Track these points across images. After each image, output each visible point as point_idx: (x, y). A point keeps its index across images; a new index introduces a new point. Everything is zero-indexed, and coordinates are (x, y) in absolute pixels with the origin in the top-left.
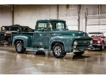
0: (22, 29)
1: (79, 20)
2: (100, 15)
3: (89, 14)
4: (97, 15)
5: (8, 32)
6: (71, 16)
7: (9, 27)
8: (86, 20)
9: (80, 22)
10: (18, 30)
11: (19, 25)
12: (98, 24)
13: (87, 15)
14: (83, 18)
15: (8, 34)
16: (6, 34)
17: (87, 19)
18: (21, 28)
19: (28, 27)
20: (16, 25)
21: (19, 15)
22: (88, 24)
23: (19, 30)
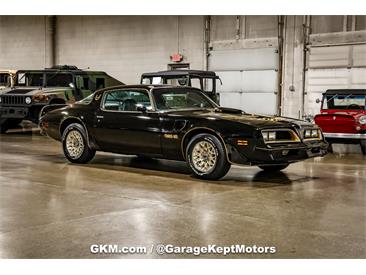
0: (86, 81)
1: (280, 51)
2: (353, 32)
3: (314, 28)
4: (345, 33)
5: (36, 92)
6: (253, 36)
7: (42, 75)
8: (306, 50)
9: (286, 56)
10: (72, 85)
11: (75, 68)
12: (346, 63)
13: (310, 33)
14: (295, 45)
15: (36, 98)
16: (31, 97)
17: (308, 46)
18: (81, 78)
19: (104, 74)
20: (66, 67)
21: (73, 34)
22: (311, 64)
23: (75, 84)
